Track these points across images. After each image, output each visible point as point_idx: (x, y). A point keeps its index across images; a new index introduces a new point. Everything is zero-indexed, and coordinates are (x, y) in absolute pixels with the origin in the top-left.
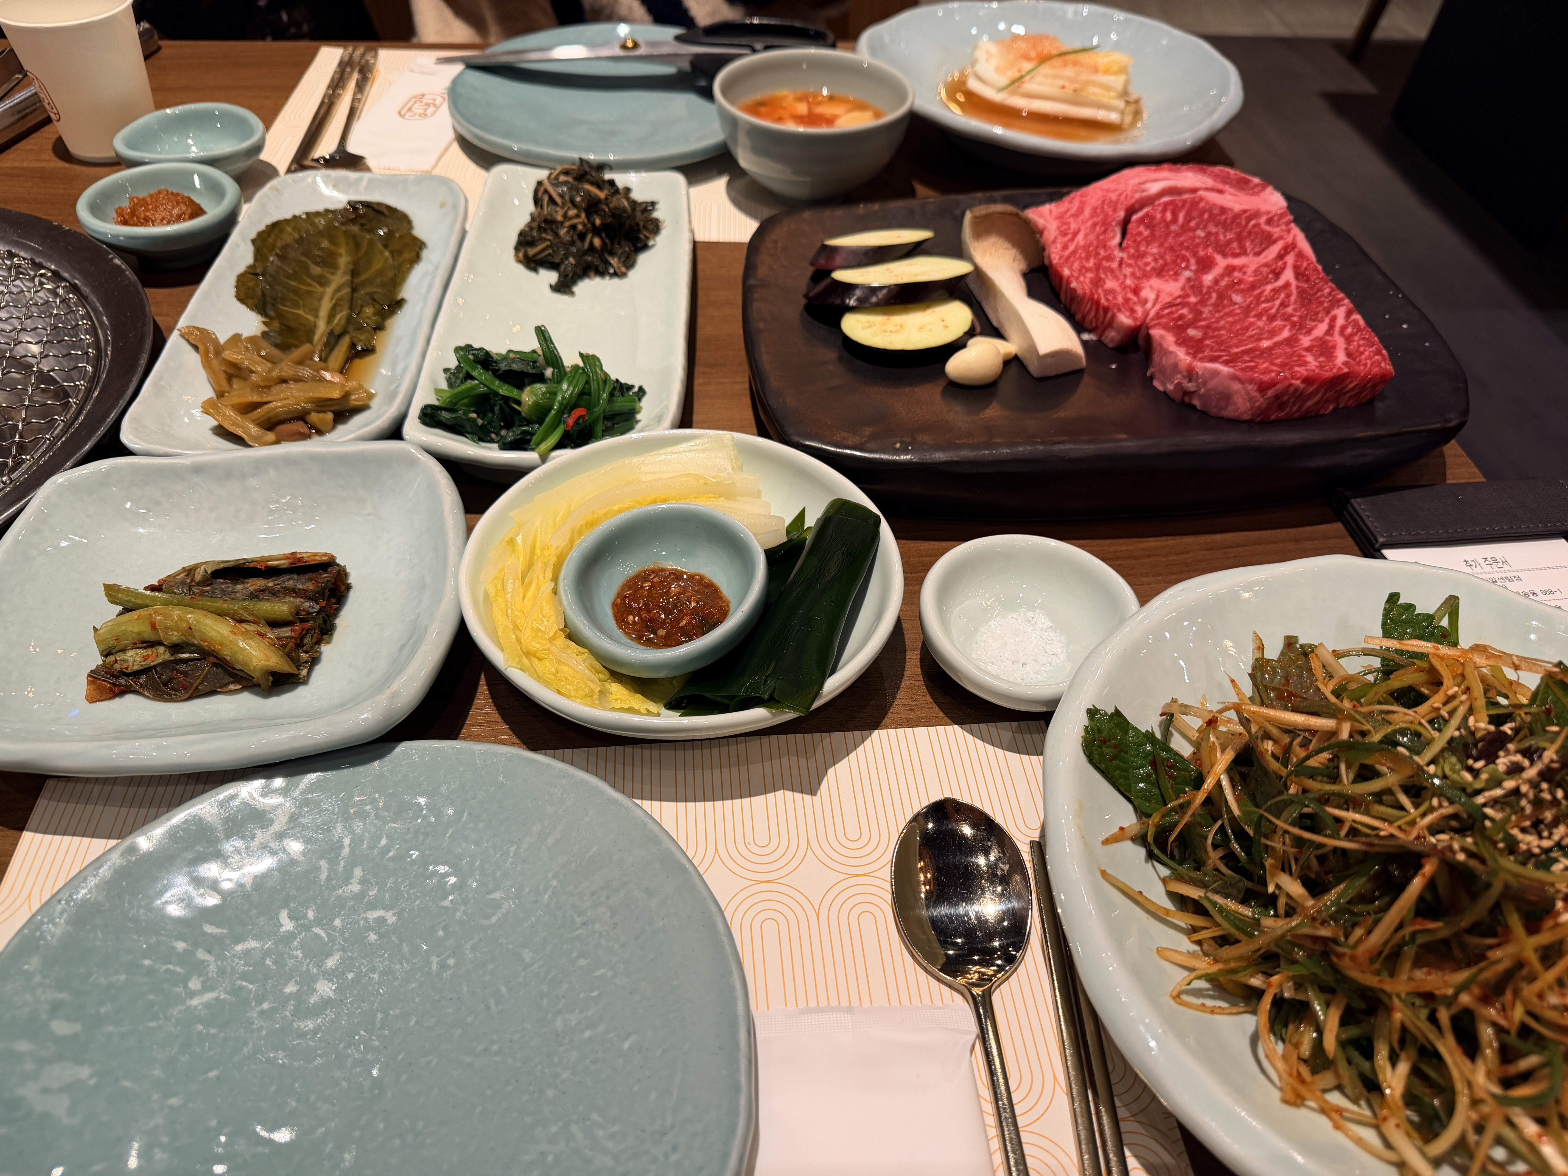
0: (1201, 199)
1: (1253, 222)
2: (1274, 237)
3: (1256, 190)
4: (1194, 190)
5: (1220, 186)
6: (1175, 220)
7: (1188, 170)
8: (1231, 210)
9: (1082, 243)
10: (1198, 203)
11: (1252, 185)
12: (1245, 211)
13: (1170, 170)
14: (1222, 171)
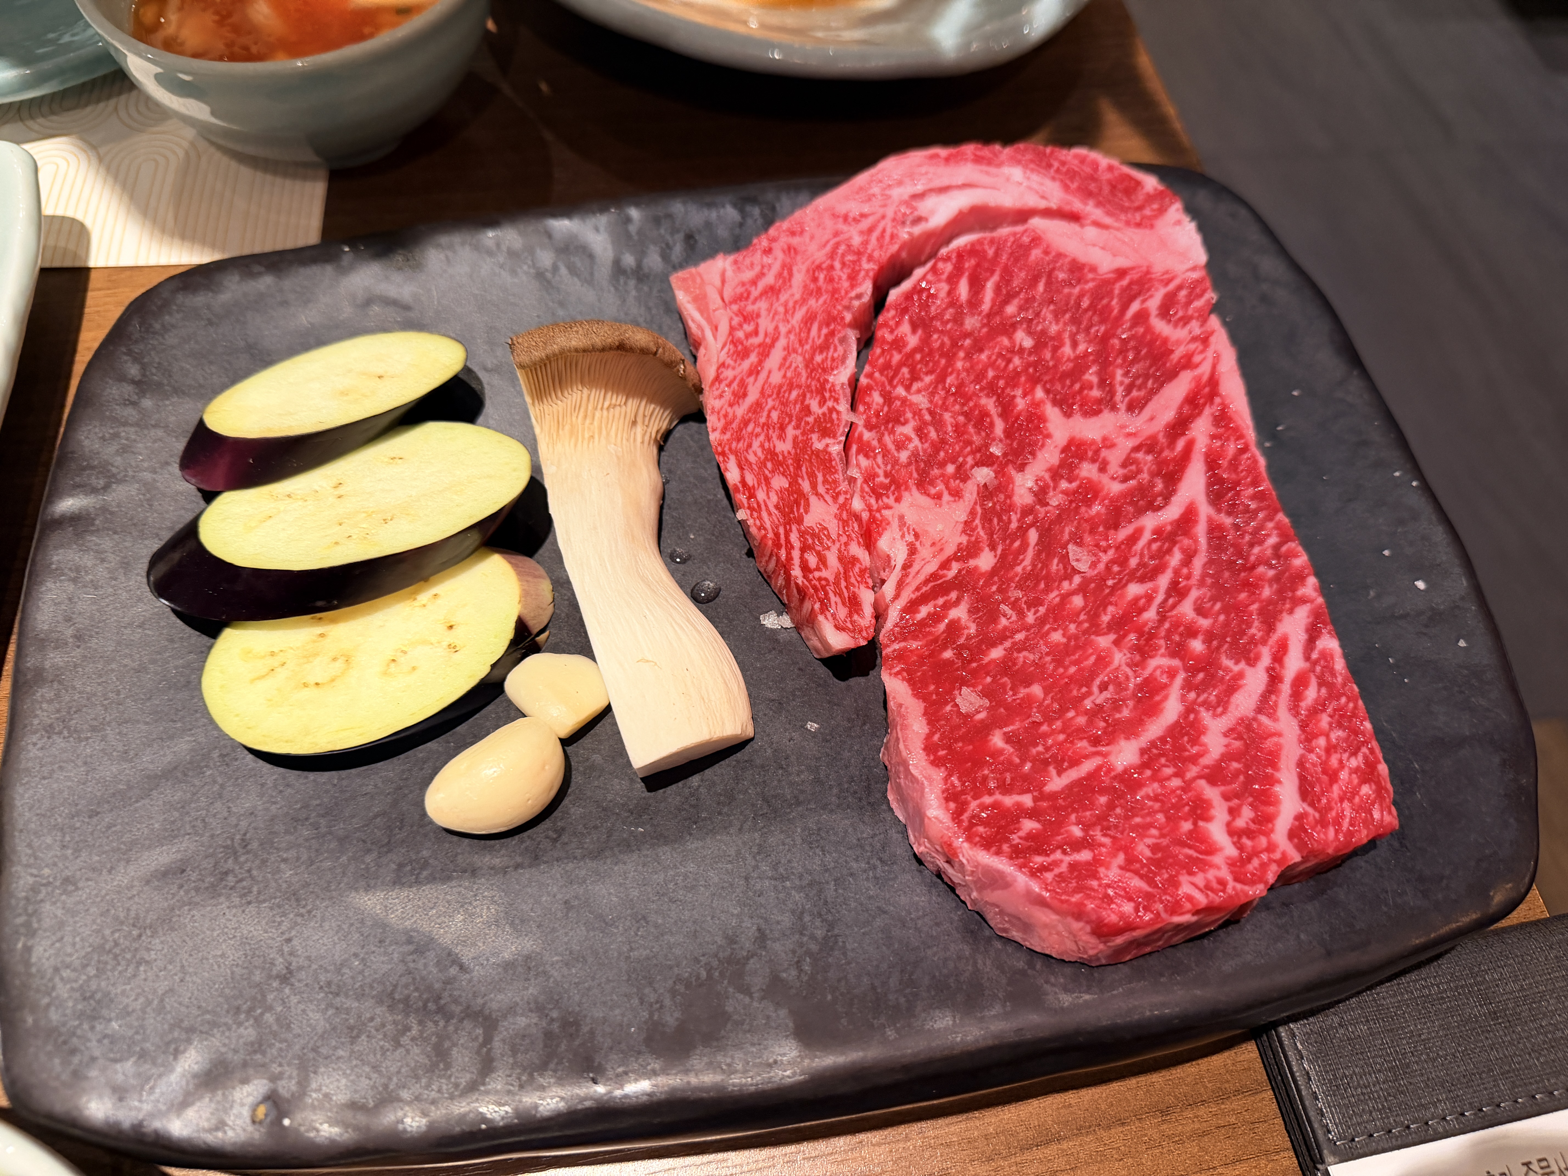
0: (1036, 240)
1: (1135, 307)
2: (1175, 356)
3: (1147, 212)
4: (1022, 215)
5: (1077, 205)
6: (974, 302)
7: (1015, 161)
8: (1093, 269)
9: (776, 378)
10: (1027, 249)
11: (1140, 197)
12: (1121, 273)
13: (978, 160)
14: (1083, 160)
